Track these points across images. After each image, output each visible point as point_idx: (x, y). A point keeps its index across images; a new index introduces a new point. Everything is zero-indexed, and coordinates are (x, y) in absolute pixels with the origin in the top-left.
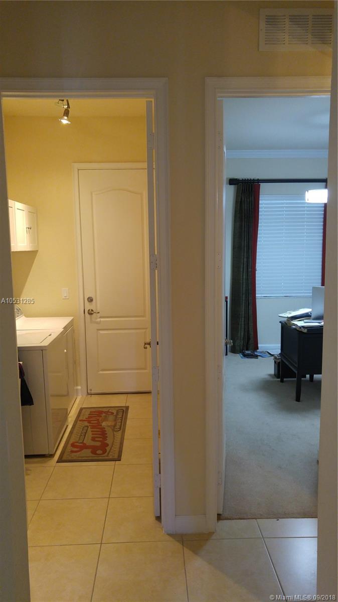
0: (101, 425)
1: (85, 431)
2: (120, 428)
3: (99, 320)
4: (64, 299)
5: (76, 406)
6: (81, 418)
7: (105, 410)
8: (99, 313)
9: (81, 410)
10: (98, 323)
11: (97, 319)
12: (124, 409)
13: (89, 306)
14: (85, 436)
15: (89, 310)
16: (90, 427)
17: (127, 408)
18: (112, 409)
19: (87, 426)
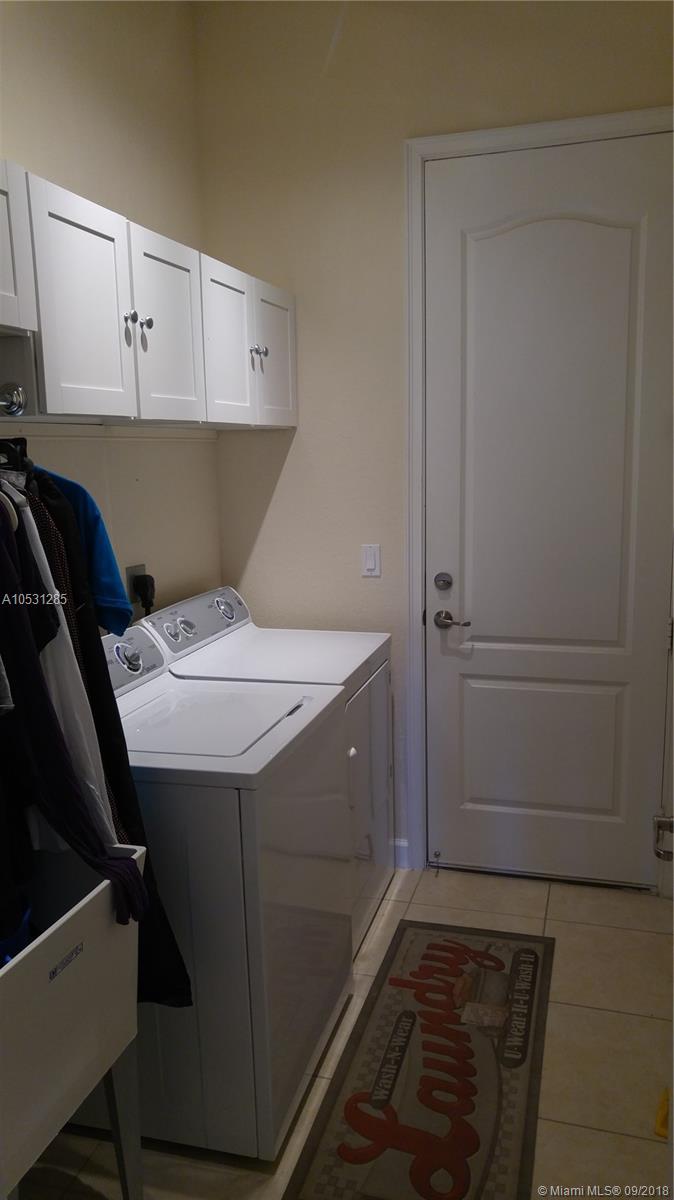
0: (457, 1020)
1: (399, 1041)
2: (523, 1050)
3: (468, 645)
4: (364, 577)
5: (387, 908)
6: (394, 973)
7: (477, 945)
8: (467, 624)
9: (404, 927)
10: (467, 656)
11: (461, 643)
12: (539, 949)
13: (438, 603)
14: (399, 1063)
15: (439, 614)
16: (419, 1020)
17: (549, 944)
18: (500, 942)
19: (411, 1015)
